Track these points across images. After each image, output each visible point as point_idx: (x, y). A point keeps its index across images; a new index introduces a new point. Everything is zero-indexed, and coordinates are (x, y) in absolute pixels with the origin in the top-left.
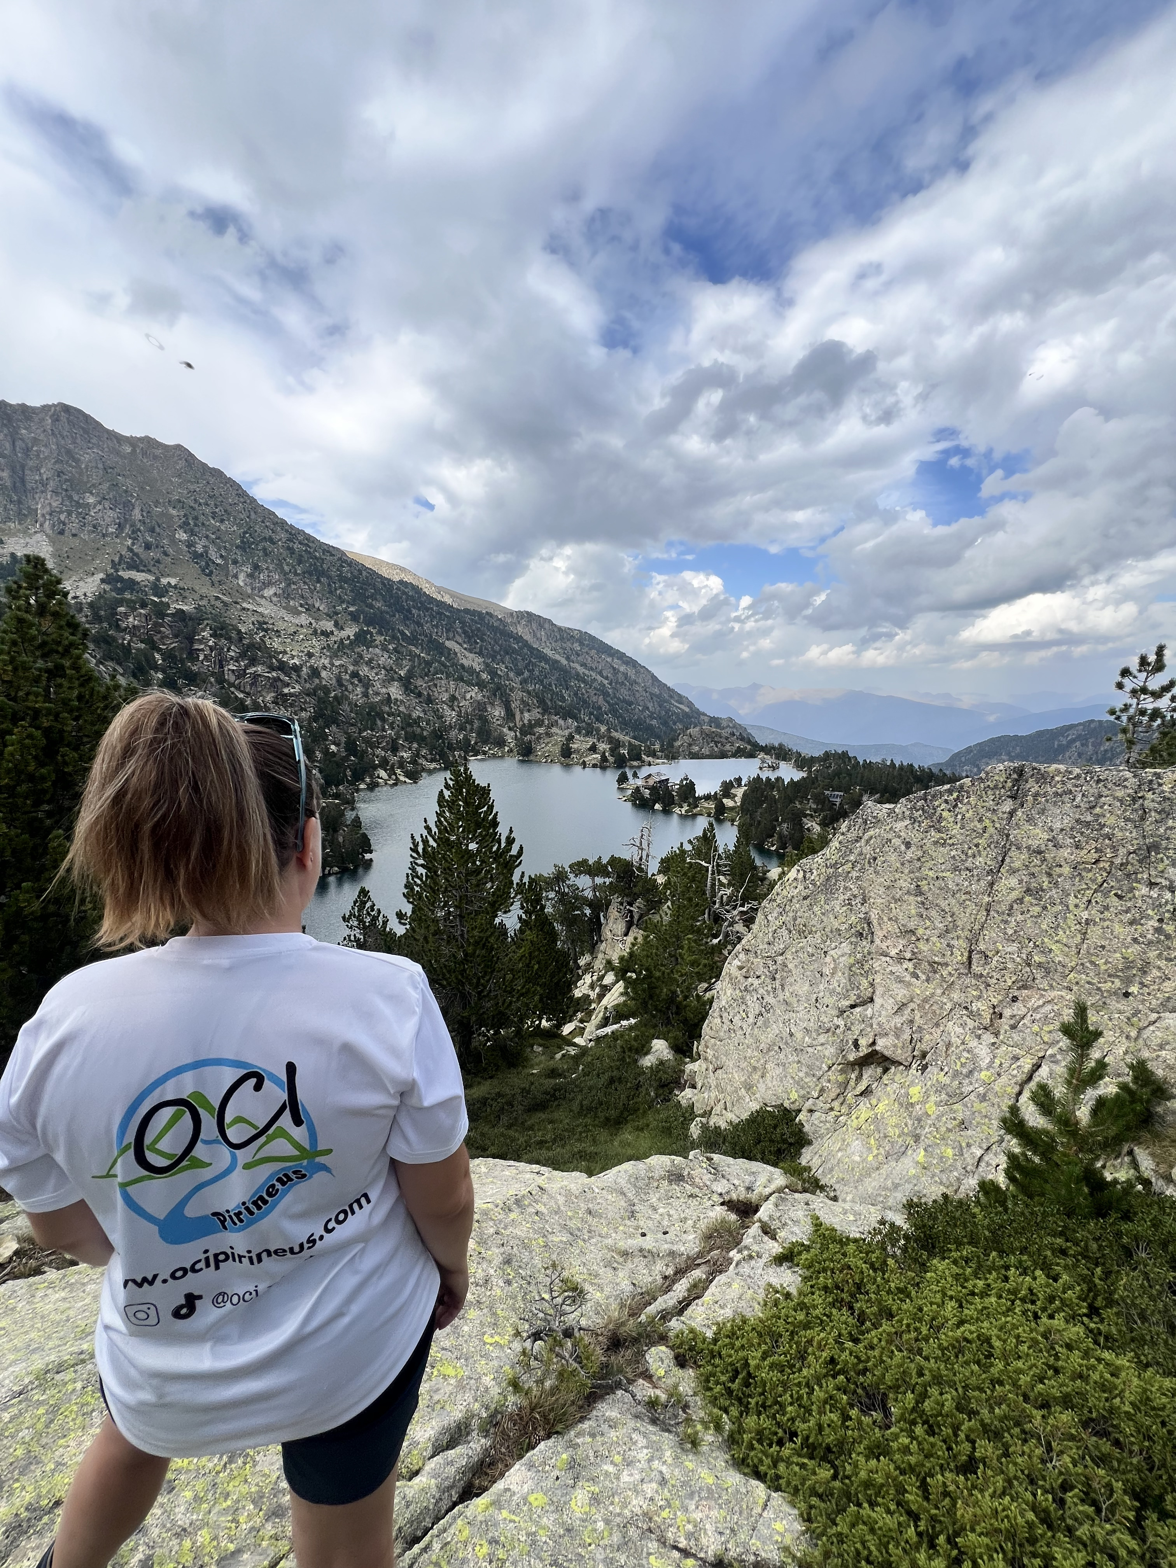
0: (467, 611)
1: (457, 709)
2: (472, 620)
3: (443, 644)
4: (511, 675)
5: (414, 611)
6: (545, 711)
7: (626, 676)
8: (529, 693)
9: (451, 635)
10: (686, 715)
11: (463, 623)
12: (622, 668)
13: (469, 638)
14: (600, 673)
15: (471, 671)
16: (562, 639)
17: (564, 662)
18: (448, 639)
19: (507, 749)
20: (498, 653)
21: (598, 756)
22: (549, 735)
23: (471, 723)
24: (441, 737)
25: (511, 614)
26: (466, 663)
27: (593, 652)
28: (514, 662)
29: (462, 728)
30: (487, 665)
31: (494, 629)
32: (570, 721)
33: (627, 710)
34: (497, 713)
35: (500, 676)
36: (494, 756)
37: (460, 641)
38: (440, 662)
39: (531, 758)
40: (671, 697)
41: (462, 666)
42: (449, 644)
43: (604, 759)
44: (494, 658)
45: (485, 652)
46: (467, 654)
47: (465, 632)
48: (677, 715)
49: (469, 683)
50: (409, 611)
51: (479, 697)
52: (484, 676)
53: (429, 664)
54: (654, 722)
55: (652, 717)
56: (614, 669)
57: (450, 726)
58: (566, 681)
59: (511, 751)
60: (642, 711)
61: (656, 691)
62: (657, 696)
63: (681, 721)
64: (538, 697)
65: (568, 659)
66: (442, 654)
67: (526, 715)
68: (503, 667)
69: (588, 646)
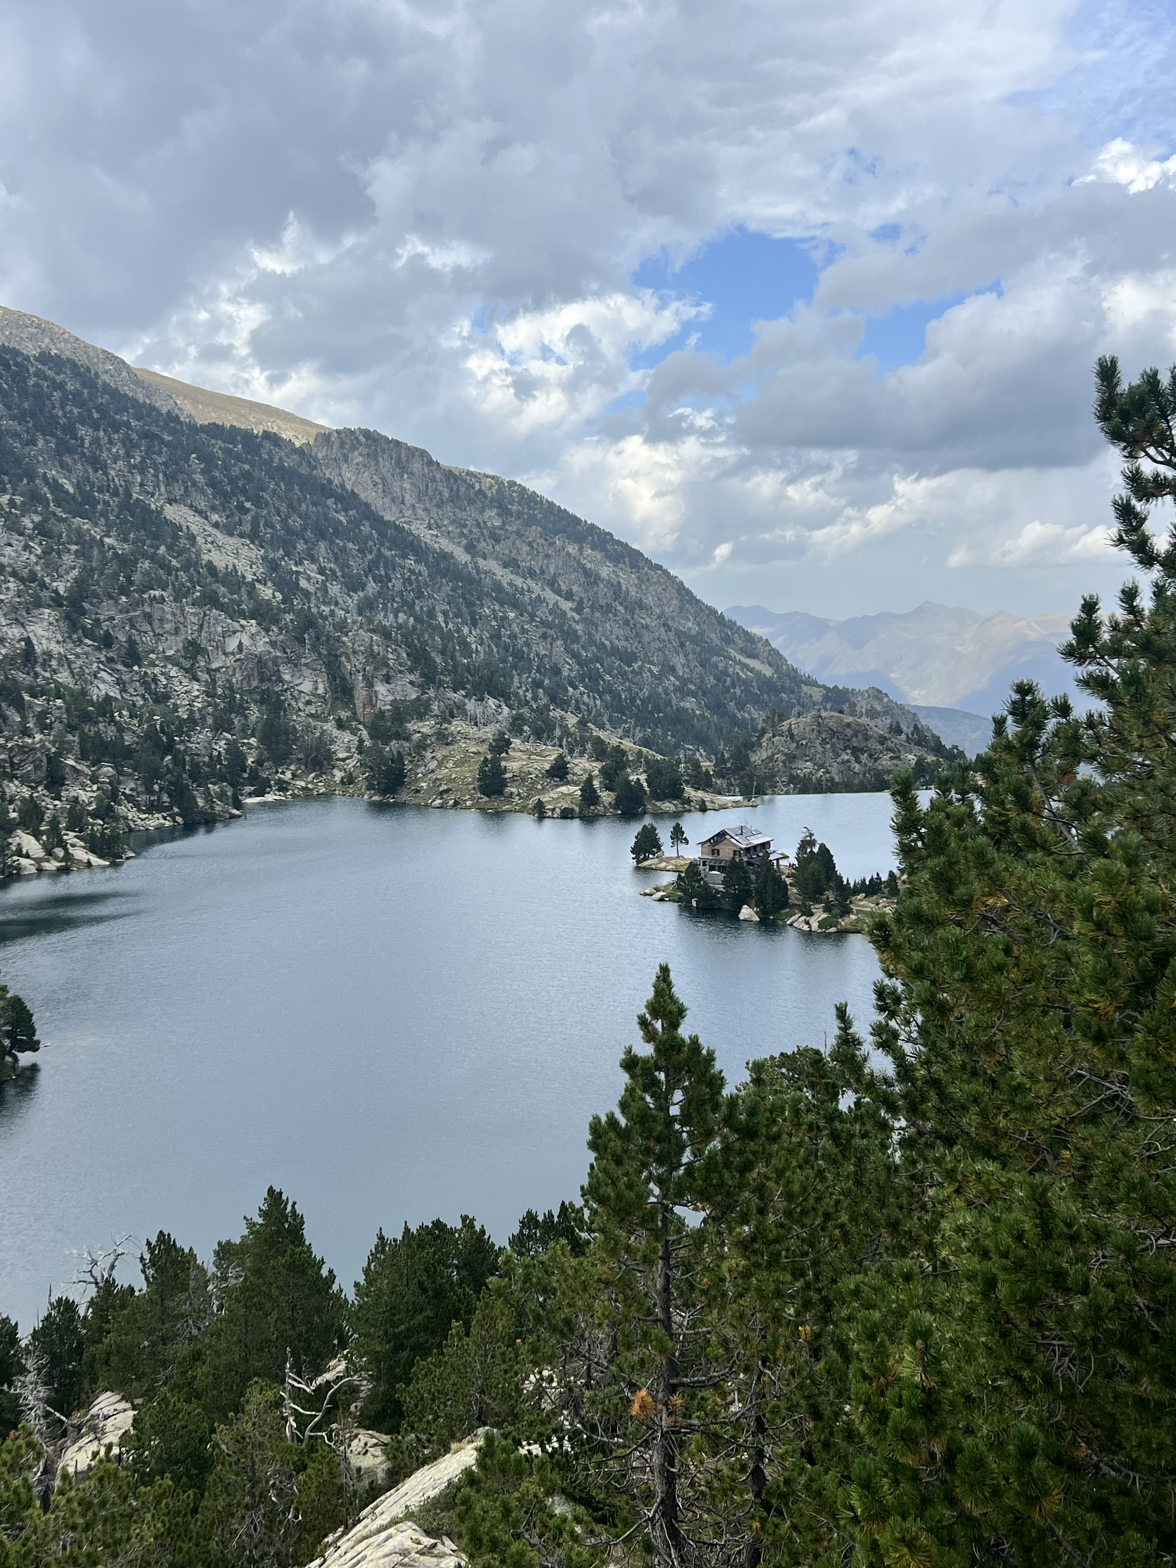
0: (215, 430)
1: (204, 677)
2: (229, 453)
3: (159, 512)
4: (334, 589)
5: (82, 430)
6: (430, 678)
7: (616, 589)
8: (386, 634)
9: (178, 491)
10: (767, 685)
11: (208, 459)
12: (606, 571)
13: (226, 497)
14: (552, 584)
15: (233, 580)
16: (455, 498)
17: (462, 556)
18: (171, 501)
19: (338, 775)
20: (300, 534)
21: (576, 790)
22: (443, 738)
23: (242, 710)
24: (169, 748)
25: (325, 438)
26: (220, 560)
27: (533, 532)
28: (339, 556)
29: (221, 725)
30: (273, 566)
31: (286, 475)
32: (492, 702)
33: (624, 674)
34: (306, 686)
35: (307, 594)
36: (308, 795)
37: (202, 505)
38: (153, 558)
39: (405, 796)
40: (728, 641)
41: (211, 568)
42: (175, 513)
43: (589, 796)
44: (289, 548)
45: (267, 533)
46: (221, 538)
47: (213, 483)
48: (746, 683)
49: (235, 613)
50: (70, 430)
51: (261, 645)
52: (267, 592)
53: (126, 563)
54: (690, 704)
55: (682, 691)
56: (587, 573)
57: (192, 722)
58: (470, 604)
59: (349, 780)
60: (659, 678)
61: (690, 626)
62: (694, 640)
63: (757, 701)
64: (409, 645)
65: (470, 548)
66: (157, 537)
67: (381, 689)
68: (311, 569)
69: (519, 515)
